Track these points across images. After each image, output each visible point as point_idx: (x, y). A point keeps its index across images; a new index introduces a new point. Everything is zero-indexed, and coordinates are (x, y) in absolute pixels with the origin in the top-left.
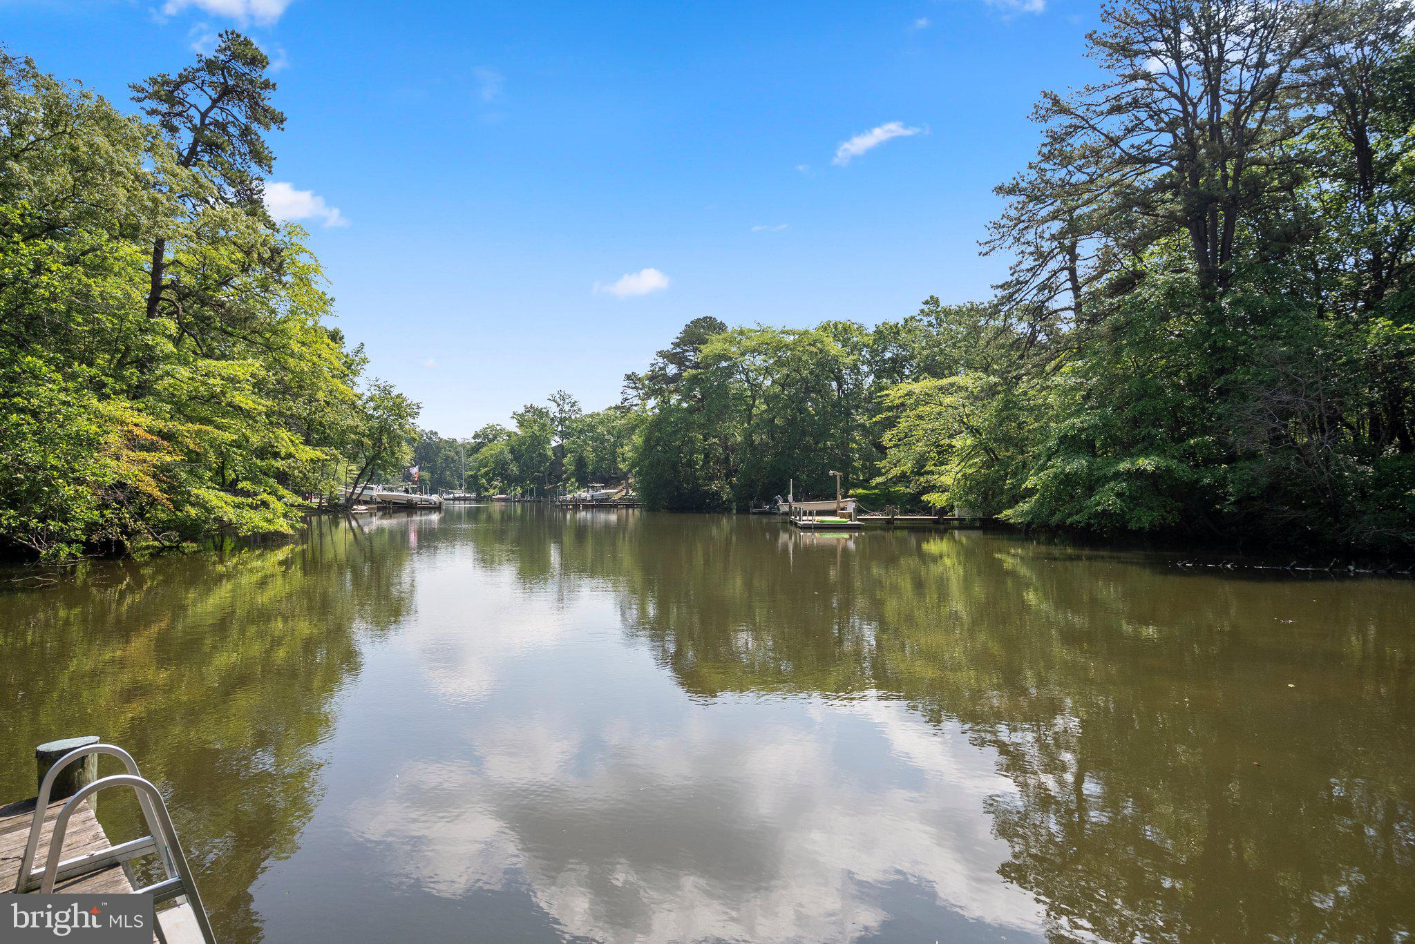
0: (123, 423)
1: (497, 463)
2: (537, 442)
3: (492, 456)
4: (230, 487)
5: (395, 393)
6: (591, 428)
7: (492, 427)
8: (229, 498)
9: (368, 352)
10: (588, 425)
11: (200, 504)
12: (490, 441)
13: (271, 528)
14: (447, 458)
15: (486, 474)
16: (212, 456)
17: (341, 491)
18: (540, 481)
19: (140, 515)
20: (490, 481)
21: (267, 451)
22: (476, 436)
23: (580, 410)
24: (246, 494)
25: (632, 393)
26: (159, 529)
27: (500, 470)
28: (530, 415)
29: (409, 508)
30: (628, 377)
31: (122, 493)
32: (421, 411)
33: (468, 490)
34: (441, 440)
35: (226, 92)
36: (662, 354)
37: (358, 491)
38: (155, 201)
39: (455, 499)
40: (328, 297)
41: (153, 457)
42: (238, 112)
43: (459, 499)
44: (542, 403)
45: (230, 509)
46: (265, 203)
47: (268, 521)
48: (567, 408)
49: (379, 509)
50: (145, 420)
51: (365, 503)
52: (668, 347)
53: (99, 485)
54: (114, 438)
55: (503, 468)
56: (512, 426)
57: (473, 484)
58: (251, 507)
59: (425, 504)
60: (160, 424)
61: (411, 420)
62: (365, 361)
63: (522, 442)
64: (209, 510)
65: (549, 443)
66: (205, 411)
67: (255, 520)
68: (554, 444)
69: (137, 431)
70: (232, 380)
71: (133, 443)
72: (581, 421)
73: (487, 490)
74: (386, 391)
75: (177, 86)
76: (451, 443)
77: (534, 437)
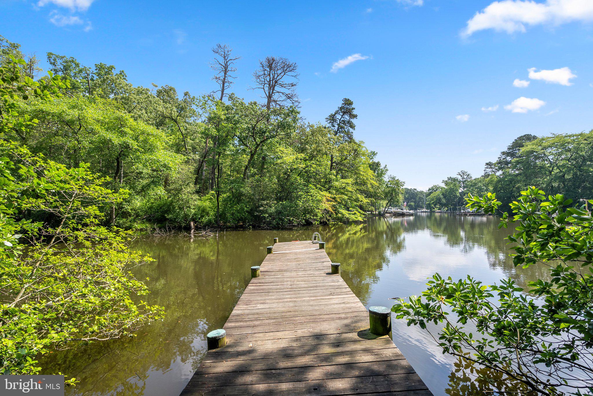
0: (326, 196)
1: (436, 198)
2: (452, 191)
3: (435, 196)
4: (348, 209)
5: (396, 179)
6: (475, 184)
7: (435, 186)
8: (347, 212)
9: (388, 167)
10: (474, 183)
11: (341, 214)
12: (435, 191)
13: (357, 219)
14: (420, 197)
15: (433, 203)
16: (343, 202)
17: (382, 209)
18: (455, 205)
19: (330, 216)
20: (435, 205)
21: (357, 200)
22: (429, 190)
23: (471, 177)
24: (351, 211)
25: (489, 170)
26: (334, 219)
27: (438, 201)
28: (450, 181)
29: (403, 215)
30: (487, 164)
31: (326, 211)
32: (405, 184)
33: (427, 209)
34: (418, 191)
35: (344, 113)
36: (503, 153)
37: (386, 209)
38: (330, 147)
39: (422, 212)
40: (375, 153)
41: (331, 203)
42: (347, 117)
43: (423, 212)
44: (454, 176)
45: (348, 215)
46: (354, 138)
47: (356, 218)
48: (465, 177)
49: (394, 215)
50: (330, 195)
51: (389, 213)
52: (505, 149)
53: (322, 210)
54: (324, 199)
55: (439, 201)
56: (443, 185)
57: (429, 206)
58: (353, 214)
59: (408, 214)
60: (332, 196)
61: (402, 187)
62: (387, 170)
63: (446, 190)
64: (343, 215)
65: (457, 190)
66: (342, 191)
67: (353, 217)
68: (460, 191)
69: (328, 198)
70: (347, 183)
71: (328, 200)
72: (471, 182)
73: (434, 209)
74: (393, 178)
75: (334, 115)
76: (422, 192)
77: (451, 189)
